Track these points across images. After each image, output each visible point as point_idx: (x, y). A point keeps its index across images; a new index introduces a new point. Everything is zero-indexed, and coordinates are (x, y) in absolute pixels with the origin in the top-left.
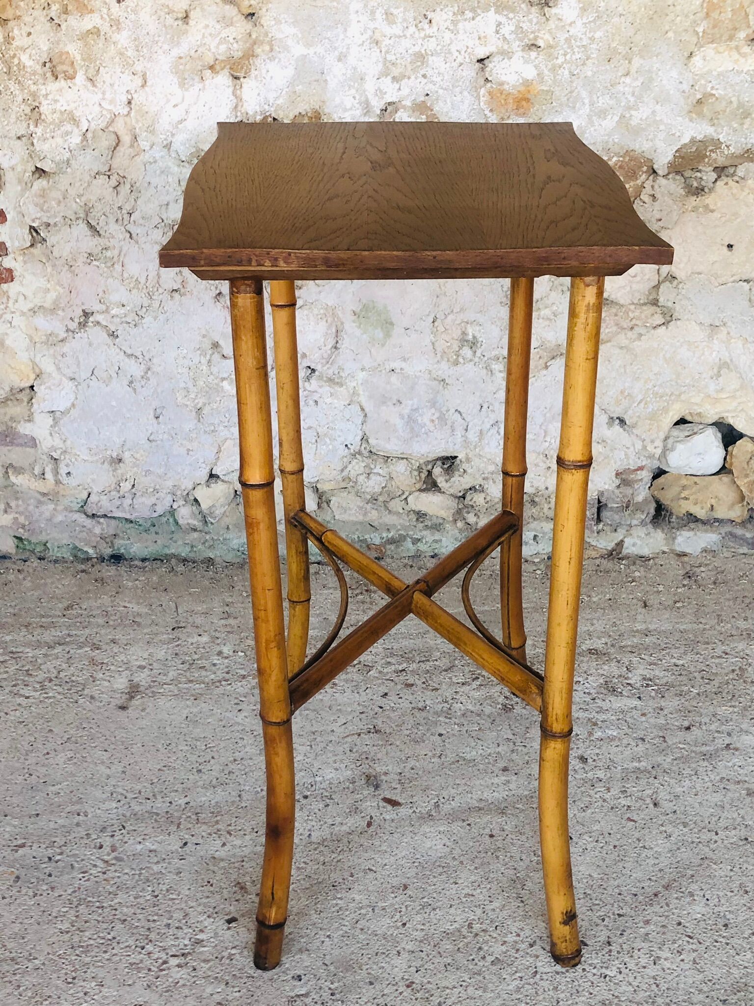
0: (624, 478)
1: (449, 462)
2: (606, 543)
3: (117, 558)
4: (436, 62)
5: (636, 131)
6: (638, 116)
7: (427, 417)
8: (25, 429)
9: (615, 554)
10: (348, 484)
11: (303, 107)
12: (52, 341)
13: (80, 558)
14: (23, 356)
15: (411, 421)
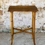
0: (41, 27)
1: (29, 26)
2: (39, 31)
3: (8, 32)
4: (29, 2)
5: (41, 6)
6: (41, 5)
7: (28, 23)
8: (3, 24)
9: (40, 32)
10: (23, 27)
11: (21, 5)
12: (5, 18)
13: (6, 32)
14: (3, 19)
15: (27, 23)
